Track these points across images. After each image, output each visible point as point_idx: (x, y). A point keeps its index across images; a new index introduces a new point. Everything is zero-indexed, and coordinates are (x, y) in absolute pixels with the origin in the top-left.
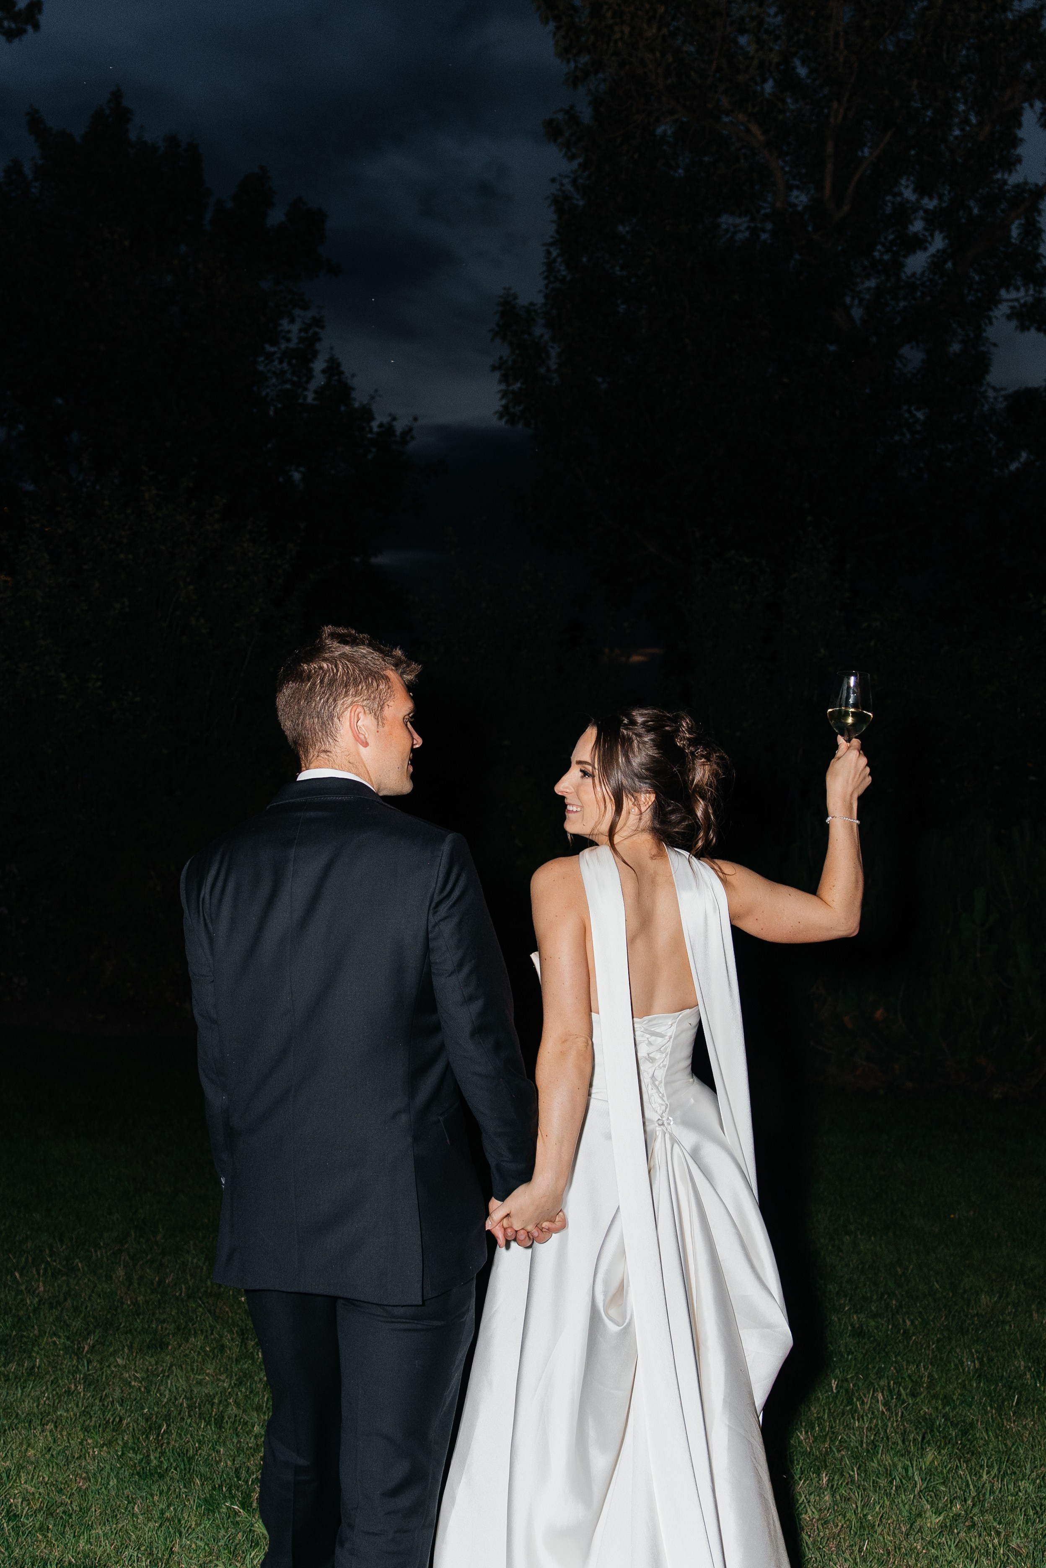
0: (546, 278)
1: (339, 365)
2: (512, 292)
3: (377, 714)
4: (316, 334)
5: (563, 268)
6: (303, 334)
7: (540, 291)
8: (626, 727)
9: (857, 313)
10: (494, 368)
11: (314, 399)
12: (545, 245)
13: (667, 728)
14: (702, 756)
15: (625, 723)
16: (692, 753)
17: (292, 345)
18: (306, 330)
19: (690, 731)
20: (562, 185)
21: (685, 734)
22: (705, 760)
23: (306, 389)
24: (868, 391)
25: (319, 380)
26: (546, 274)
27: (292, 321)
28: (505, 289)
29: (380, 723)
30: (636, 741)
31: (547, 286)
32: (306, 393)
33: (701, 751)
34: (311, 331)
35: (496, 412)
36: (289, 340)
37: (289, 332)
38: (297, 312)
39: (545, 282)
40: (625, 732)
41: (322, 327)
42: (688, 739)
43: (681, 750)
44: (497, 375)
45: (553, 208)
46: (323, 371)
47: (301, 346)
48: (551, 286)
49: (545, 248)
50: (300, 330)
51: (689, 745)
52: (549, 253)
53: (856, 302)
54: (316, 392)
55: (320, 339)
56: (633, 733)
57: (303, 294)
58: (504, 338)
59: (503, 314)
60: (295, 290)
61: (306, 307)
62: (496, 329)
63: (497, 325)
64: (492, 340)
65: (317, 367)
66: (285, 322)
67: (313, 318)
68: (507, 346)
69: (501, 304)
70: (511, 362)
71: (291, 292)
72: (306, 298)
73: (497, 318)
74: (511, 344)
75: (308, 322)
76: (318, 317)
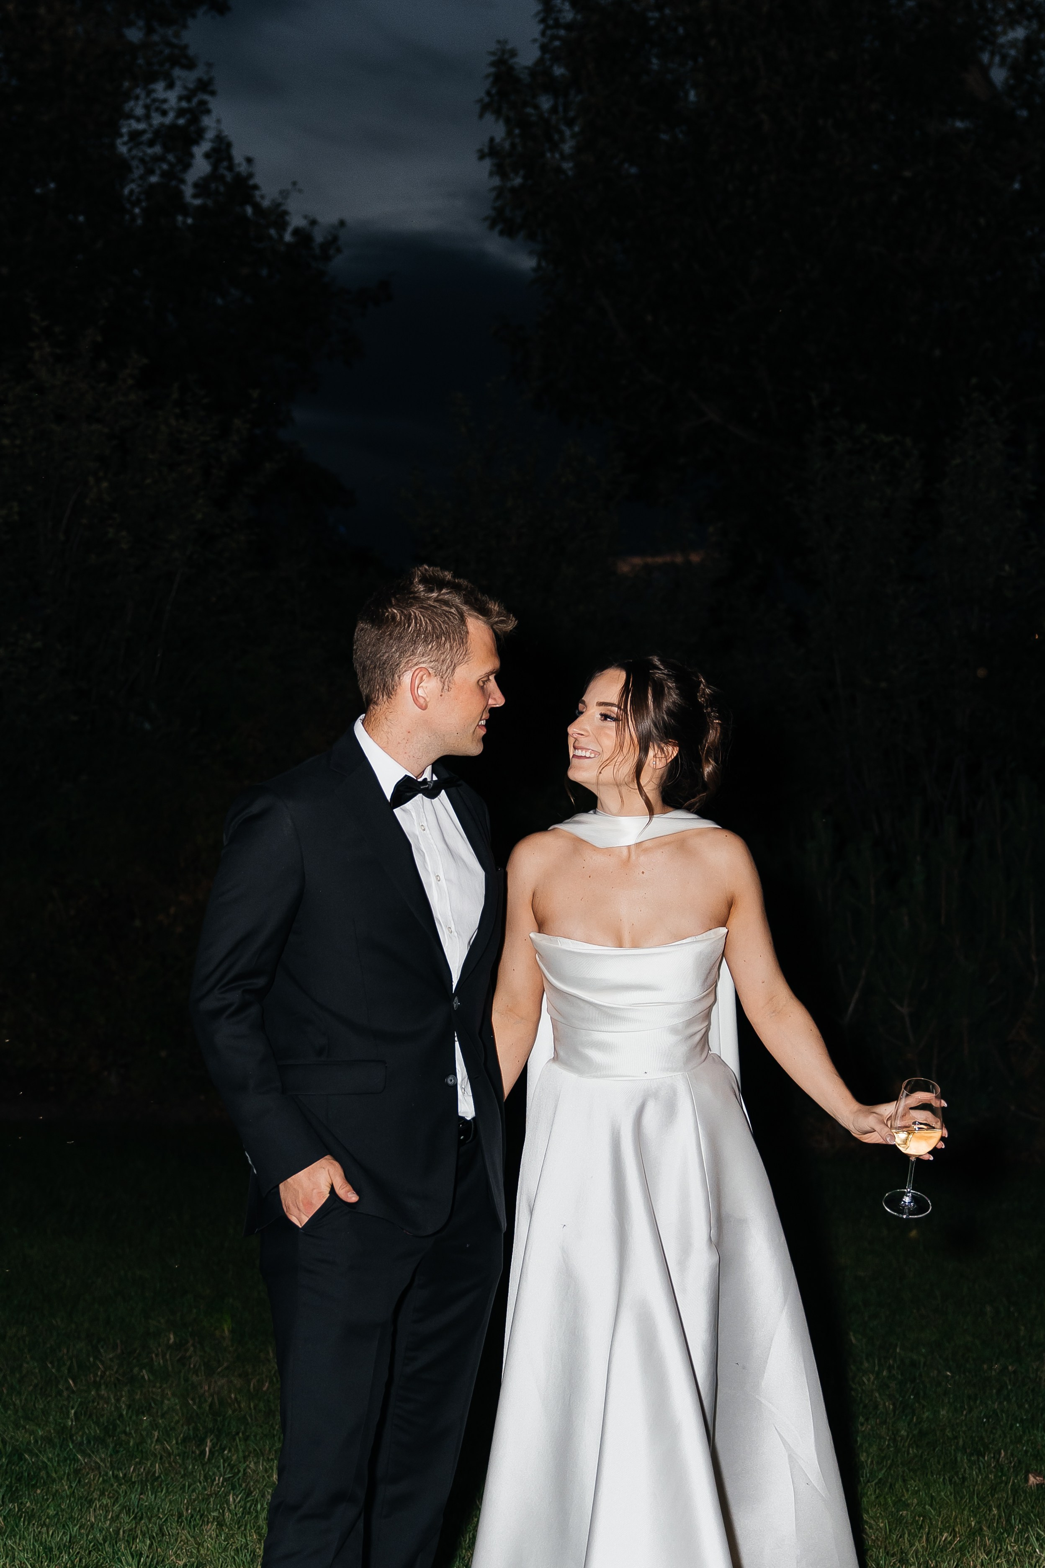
1: (229, 145)
2: (508, 47)
3: (444, 677)
4: (203, 103)
5: (567, 7)
6: (184, 104)
7: (535, 41)
9: (999, 75)
10: (482, 156)
11: (195, 196)
16: (709, 714)
17: (168, 120)
18: (188, 99)
23: (183, 181)
24: (1017, 186)
25: (200, 167)
26: (542, 15)
27: (170, 86)
28: (499, 42)
29: (446, 687)
31: (543, 34)
32: (182, 187)
34: (195, 101)
35: (485, 219)
36: (163, 113)
37: (165, 101)
38: (177, 72)
39: (542, 26)
41: (213, 93)
42: (707, 696)
44: (487, 163)
46: (207, 156)
47: (181, 121)
48: (549, 32)
50: (180, 98)
53: (997, 59)
54: (196, 185)
55: (208, 112)
57: (186, 47)
58: (498, 113)
59: (497, 78)
60: (175, 41)
61: (190, 65)
62: (487, 99)
63: (488, 93)
64: (481, 116)
65: (199, 151)
66: (159, 87)
67: (200, 80)
68: (501, 123)
69: (493, 64)
70: (507, 145)
71: (169, 44)
72: (191, 52)
73: (488, 83)
74: (508, 121)
75: (191, 86)
76: (205, 78)
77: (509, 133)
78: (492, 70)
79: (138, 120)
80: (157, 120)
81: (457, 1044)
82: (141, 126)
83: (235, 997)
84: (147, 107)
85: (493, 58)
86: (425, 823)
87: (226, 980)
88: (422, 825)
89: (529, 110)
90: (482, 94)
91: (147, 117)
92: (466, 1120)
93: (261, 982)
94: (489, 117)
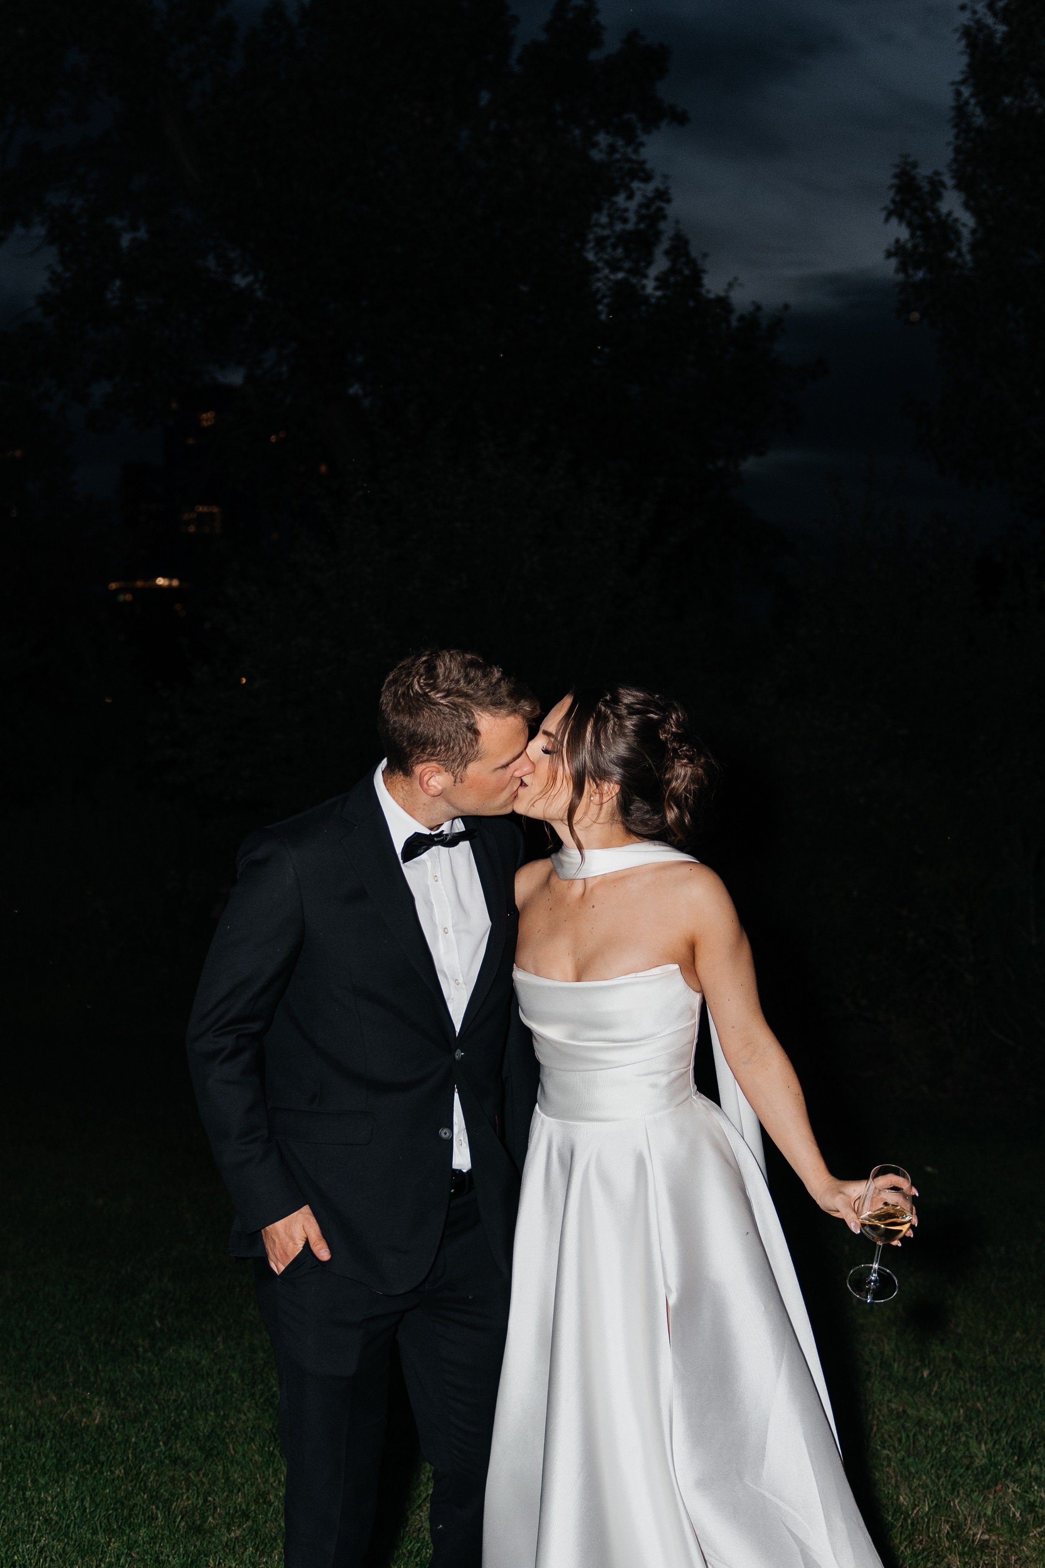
0: (956, 126)
1: (686, 242)
2: (911, 160)
4: (660, 209)
5: (978, 111)
6: (644, 211)
7: (948, 144)
8: (607, 704)
11: (656, 288)
12: (953, 83)
13: (652, 715)
14: (686, 756)
15: (606, 700)
16: (675, 750)
17: (630, 226)
18: (647, 207)
19: (678, 724)
20: (975, 12)
21: (672, 727)
22: (687, 761)
23: (645, 276)
25: (662, 264)
27: (630, 196)
28: (903, 155)
30: (612, 722)
32: (645, 282)
33: (686, 750)
34: (653, 208)
36: (625, 221)
37: (626, 210)
38: (635, 185)
39: (955, 131)
40: (603, 708)
41: (669, 201)
42: (673, 733)
43: (663, 744)
45: (963, 42)
46: (666, 253)
47: (642, 226)
48: (962, 137)
49: (953, 87)
50: (640, 207)
51: (674, 741)
52: (958, 93)
54: (657, 279)
55: (664, 217)
56: (612, 713)
57: (644, 162)
58: (901, 217)
59: (899, 189)
60: (634, 157)
61: (647, 178)
62: (892, 207)
63: (893, 201)
64: (887, 220)
65: (659, 252)
66: (621, 199)
67: (657, 190)
68: (904, 226)
69: (896, 176)
70: (909, 245)
71: (629, 160)
72: (648, 166)
73: (892, 193)
74: (910, 225)
75: (650, 195)
76: (662, 187)
77: (913, 235)
78: (895, 181)
79: (603, 227)
80: (619, 227)
81: (456, 1096)
82: (606, 232)
83: (229, 1042)
84: (610, 216)
85: (897, 170)
86: (439, 873)
87: (220, 1024)
88: (436, 876)
89: (930, 214)
90: (888, 203)
91: (611, 224)
92: (462, 1171)
93: (256, 1027)
94: (894, 221)
